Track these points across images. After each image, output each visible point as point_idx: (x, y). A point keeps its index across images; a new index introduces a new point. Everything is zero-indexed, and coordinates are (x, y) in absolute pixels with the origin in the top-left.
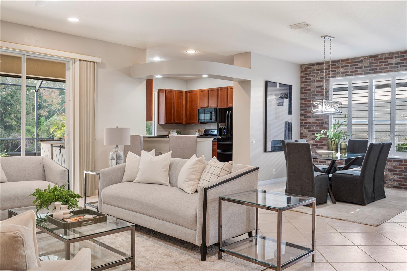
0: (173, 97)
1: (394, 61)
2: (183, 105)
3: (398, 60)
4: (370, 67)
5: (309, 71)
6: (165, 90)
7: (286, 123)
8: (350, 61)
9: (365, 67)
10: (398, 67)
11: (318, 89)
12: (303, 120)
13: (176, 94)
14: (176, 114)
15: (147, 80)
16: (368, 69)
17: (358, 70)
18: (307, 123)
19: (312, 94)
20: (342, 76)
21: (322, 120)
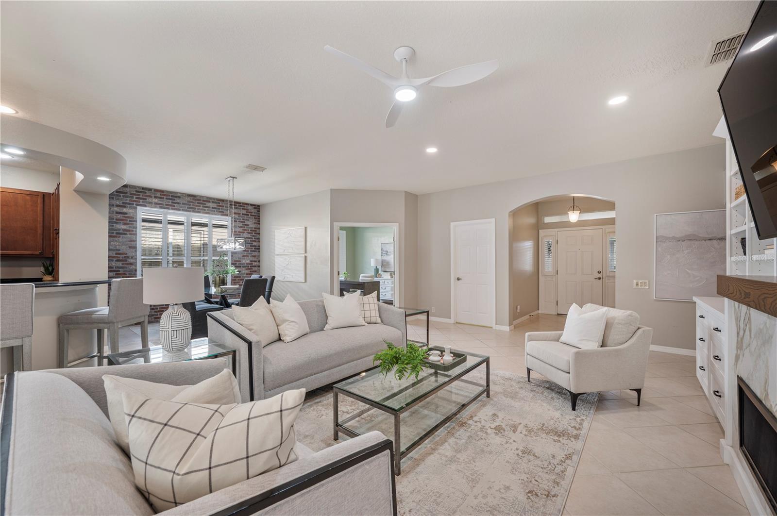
1: (211, 205)
3: (215, 205)
4: (189, 205)
8: (165, 193)
9: (183, 204)
10: (214, 211)
11: (119, 216)
16: (186, 206)
17: (176, 205)
20: (156, 207)
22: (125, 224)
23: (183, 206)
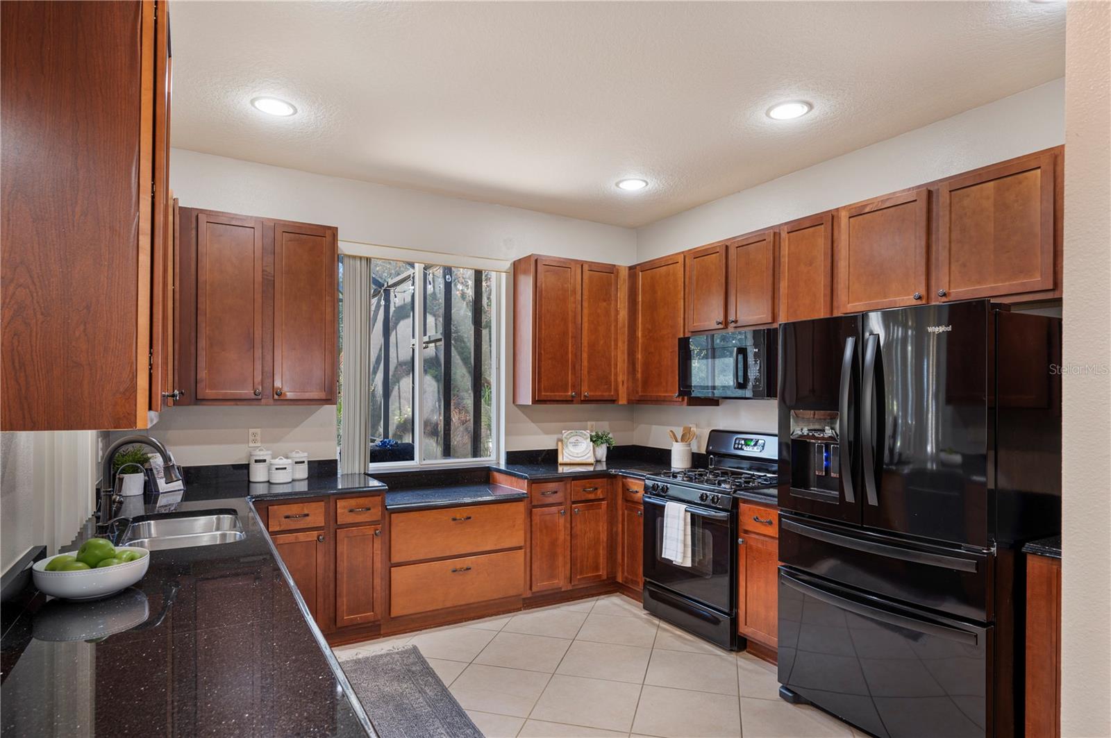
0: (574, 292)
2: (620, 325)
6: (536, 261)
13: (585, 277)
14: (585, 363)
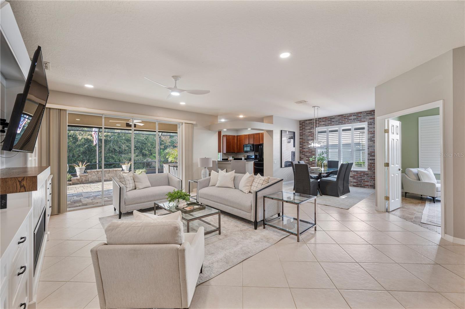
0: (230, 139)
1: (352, 118)
2: (236, 143)
3: (355, 117)
4: (339, 121)
5: (304, 124)
6: (226, 135)
7: (292, 152)
8: (327, 118)
9: (336, 121)
10: (355, 121)
11: (310, 134)
12: (301, 150)
13: (232, 137)
14: (232, 148)
15: (218, 132)
16: (338, 122)
17: (332, 123)
18: (304, 151)
19: (306, 136)
20: (323, 126)
21: (312, 150)
22: (311, 137)
23: (336, 122)
